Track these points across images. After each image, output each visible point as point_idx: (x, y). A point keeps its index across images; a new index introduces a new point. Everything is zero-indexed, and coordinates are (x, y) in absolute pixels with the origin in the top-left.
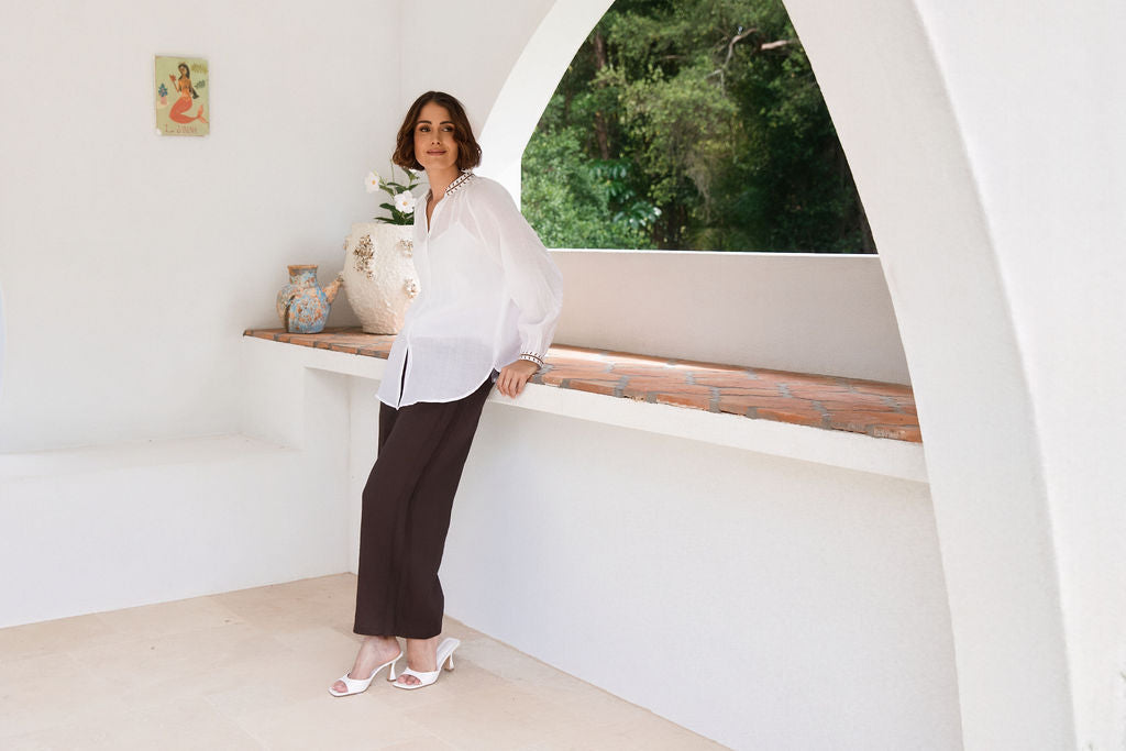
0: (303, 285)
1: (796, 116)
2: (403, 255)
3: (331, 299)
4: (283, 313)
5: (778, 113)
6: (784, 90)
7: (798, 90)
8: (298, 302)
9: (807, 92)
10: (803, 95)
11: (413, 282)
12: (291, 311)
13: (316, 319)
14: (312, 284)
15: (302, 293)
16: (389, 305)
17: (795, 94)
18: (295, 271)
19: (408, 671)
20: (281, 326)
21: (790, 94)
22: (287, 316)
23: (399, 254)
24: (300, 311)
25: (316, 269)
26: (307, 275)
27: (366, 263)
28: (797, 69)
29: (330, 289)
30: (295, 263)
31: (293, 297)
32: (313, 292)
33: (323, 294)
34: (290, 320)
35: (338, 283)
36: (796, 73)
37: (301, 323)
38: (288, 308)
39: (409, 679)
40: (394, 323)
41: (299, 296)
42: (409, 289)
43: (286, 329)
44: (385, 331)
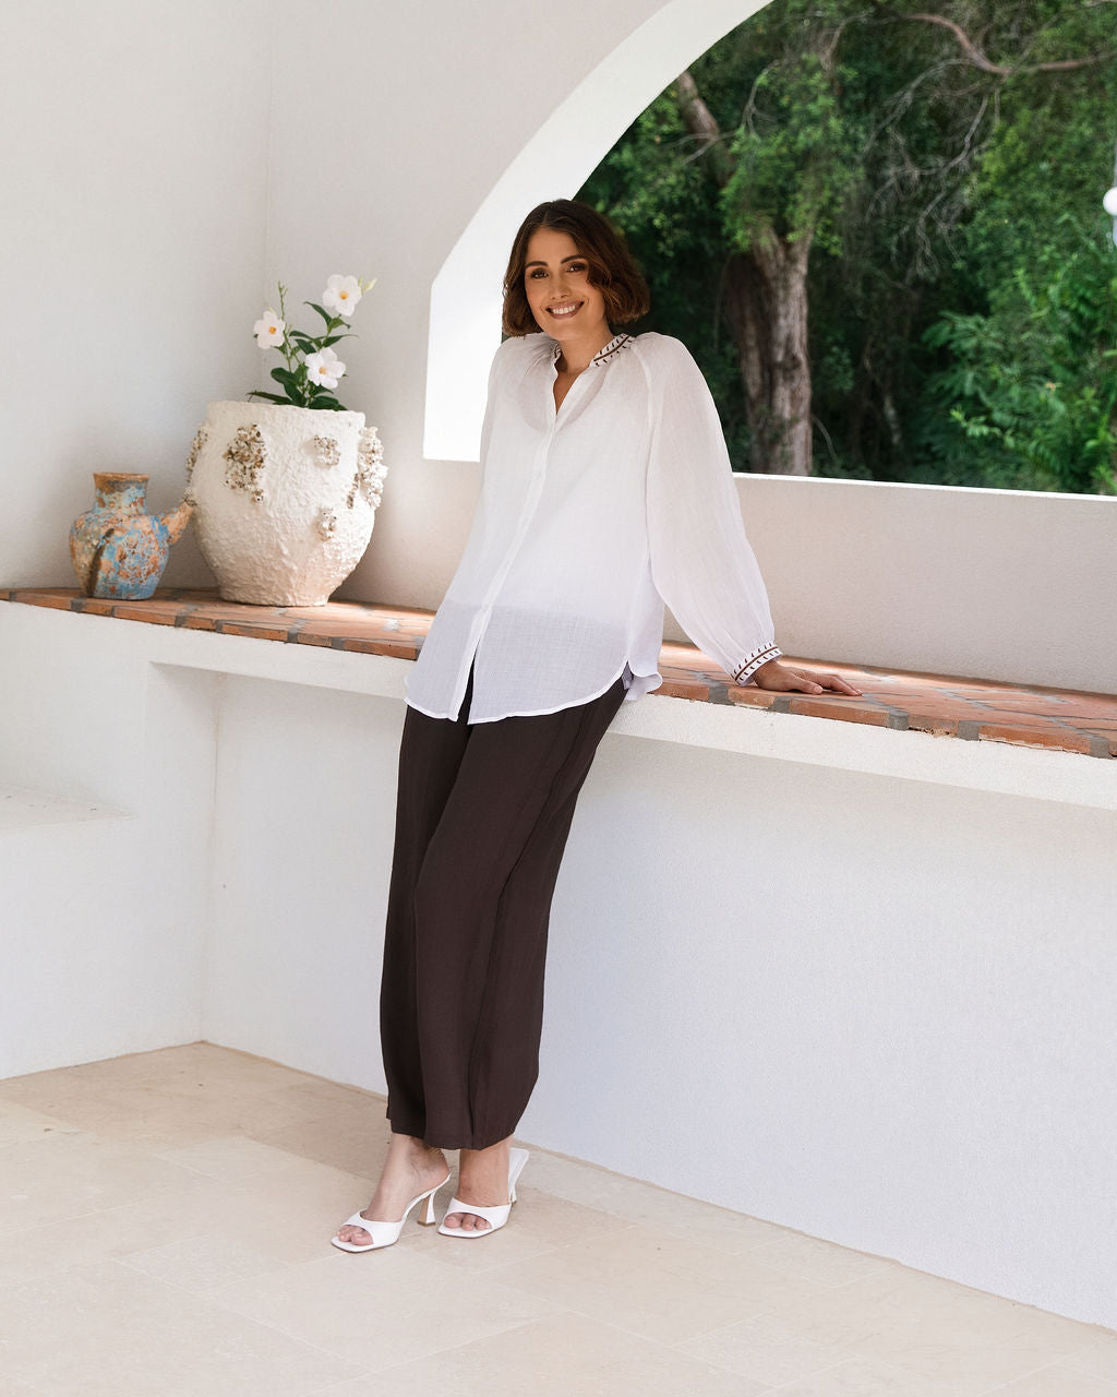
0: (125, 511)
1: (662, 216)
2: (317, 464)
3: (176, 538)
4: (85, 560)
5: (629, 212)
6: (639, 169)
7: (662, 168)
8: (120, 541)
9: (678, 173)
10: (672, 180)
11: (334, 514)
12: (105, 559)
13: (149, 573)
14: (141, 510)
15: (127, 525)
16: (286, 552)
17: (659, 175)
18: (110, 485)
19: (458, 1207)
20: (81, 582)
21: (649, 177)
22: (95, 565)
23: (309, 461)
24: (123, 557)
25: (146, 480)
26: (133, 492)
27: (253, 476)
28: (665, 128)
29: (176, 521)
30: (110, 468)
31: (110, 533)
32: (145, 524)
33: (163, 528)
34: (101, 575)
35: (189, 509)
36: (663, 135)
37: (121, 580)
38: (99, 552)
39: (463, 1219)
40: (290, 586)
41: (122, 530)
42: (326, 525)
43: (89, 590)
44: (270, 599)
